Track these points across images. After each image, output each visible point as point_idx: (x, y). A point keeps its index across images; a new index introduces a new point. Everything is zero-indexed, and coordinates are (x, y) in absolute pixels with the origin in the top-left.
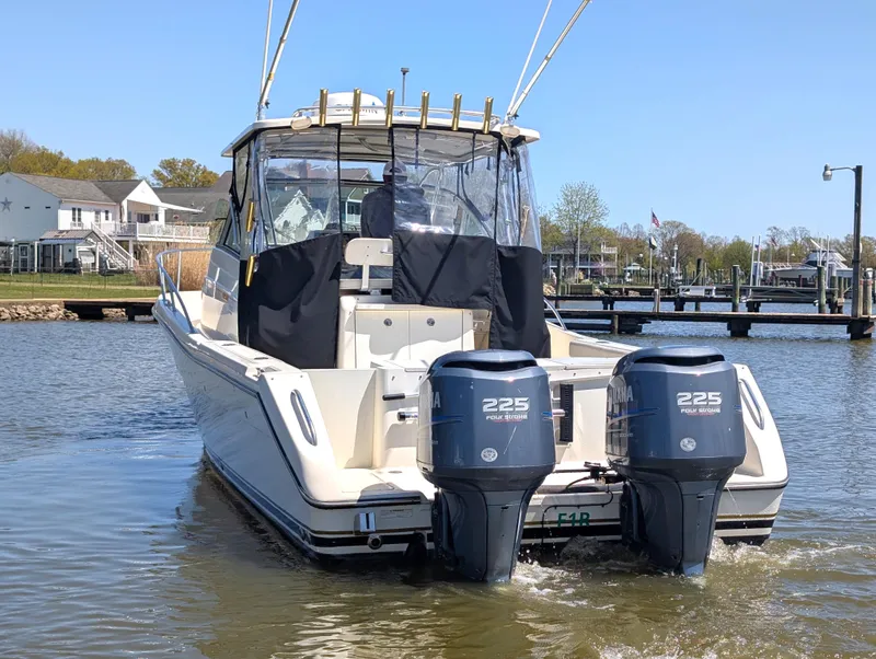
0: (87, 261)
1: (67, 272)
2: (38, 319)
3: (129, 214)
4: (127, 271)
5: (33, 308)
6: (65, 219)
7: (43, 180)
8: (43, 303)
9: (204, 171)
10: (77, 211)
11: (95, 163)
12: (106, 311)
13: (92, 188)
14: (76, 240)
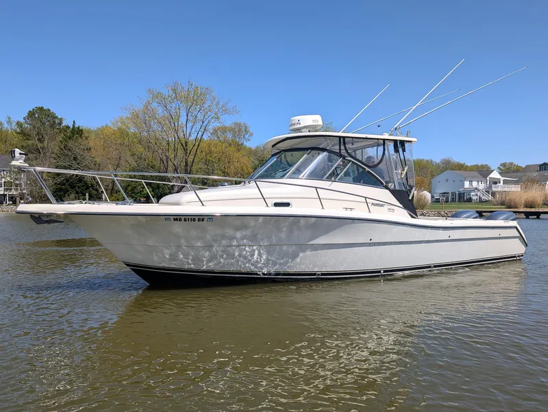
0: (474, 198)
1: (468, 201)
3: (490, 182)
4: (489, 201)
6: (467, 184)
7: (458, 172)
9: (517, 166)
10: (471, 182)
11: (477, 166)
12: (484, 214)
13: (476, 174)
14: (471, 191)
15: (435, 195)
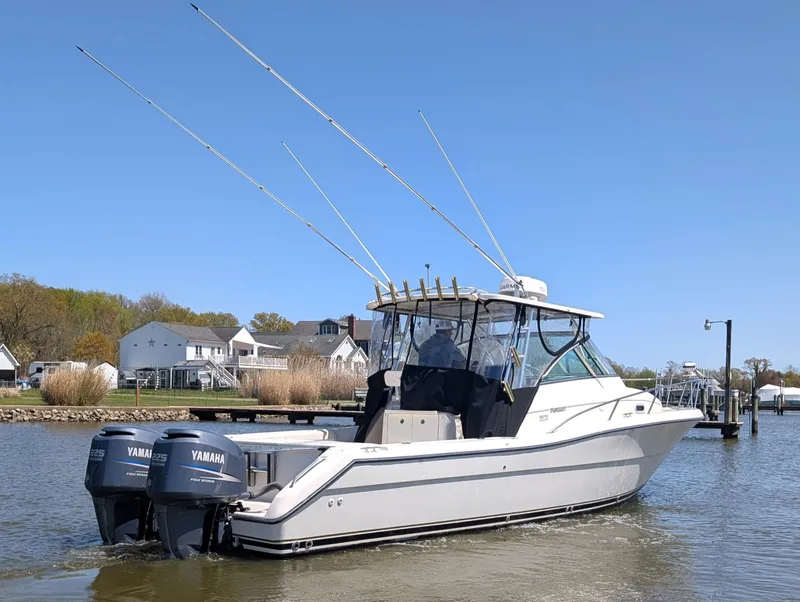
0: (205, 381)
1: (192, 388)
2: (172, 420)
3: (234, 350)
4: (232, 388)
5: (168, 413)
6: (191, 353)
7: (175, 326)
8: (176, 409)
9: (285, 321)
10: (199, 348)
11: (211, 315)
12: (217, 415)
13: (209, 332)
14: (198, 367)
15: (126, 373)
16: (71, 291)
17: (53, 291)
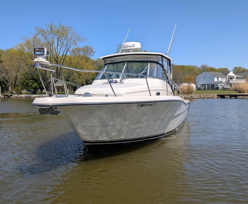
0: (220, 87)
1: (216, 89)
2: (212, 98)
3: (228, 78)
4: (228, 89)
5: (211, 96)
6: (216, 79)
7: (211, 72)
8: (213, 95)
9: (243, 69)
10: (218, 78)
11: (221, 69)
12: (225, 96)
13: (220, 73)
14: (218, 83)
15: (198, 86)
16: (183, 66)
17: (178, 66)
